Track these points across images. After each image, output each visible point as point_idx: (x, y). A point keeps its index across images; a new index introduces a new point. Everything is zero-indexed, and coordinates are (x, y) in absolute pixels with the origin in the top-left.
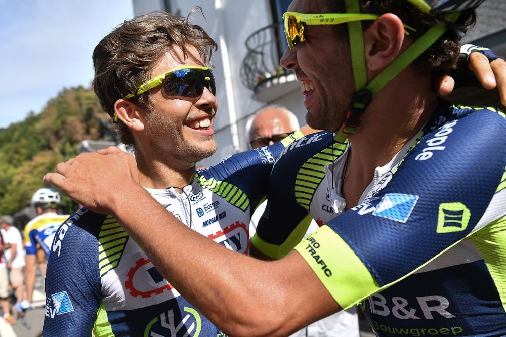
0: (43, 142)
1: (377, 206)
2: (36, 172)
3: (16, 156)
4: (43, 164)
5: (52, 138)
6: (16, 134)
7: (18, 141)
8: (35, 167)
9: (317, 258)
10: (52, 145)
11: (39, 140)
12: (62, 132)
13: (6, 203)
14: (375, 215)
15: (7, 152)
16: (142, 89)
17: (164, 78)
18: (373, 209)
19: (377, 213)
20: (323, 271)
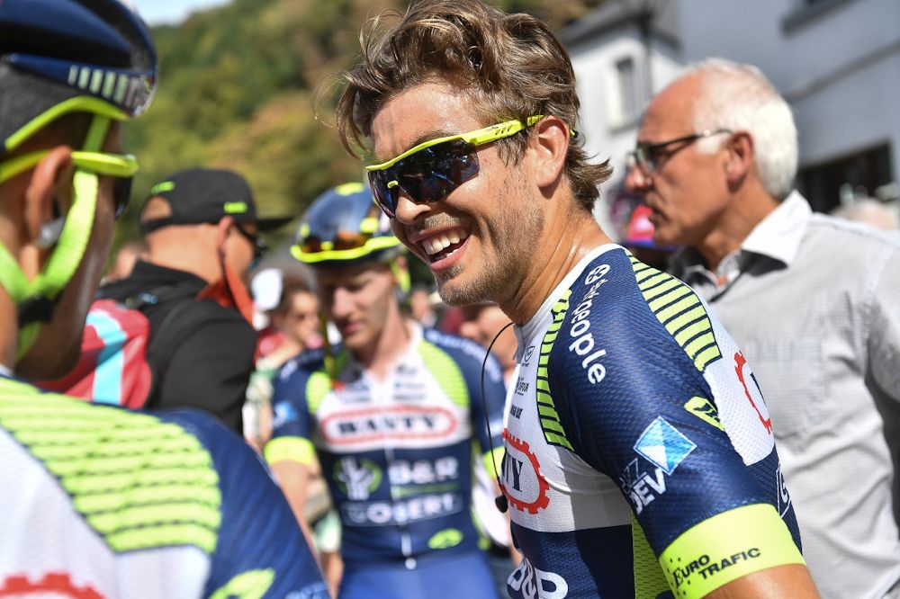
0: (285, 66)
2: (264, 153)
3: (208, 109)
4: (281, 133)
5: (312, 55)
6: (208, 43)
7: (213, 61)
8: (262, 141)
10: (311, 74)
11: (270, 61)
12: (340, 39)
15: (181, 94)
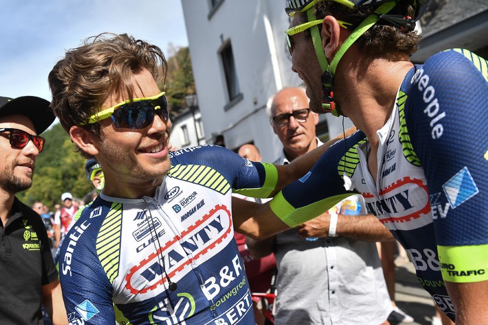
1: (449, 201)
9: (463, 274)
13: (79, 184)
14: (455, 207)
16: (93, 120)
17: (113, 112)
18: (448, 205)
19: (455, 205)
20: (478, 275)
